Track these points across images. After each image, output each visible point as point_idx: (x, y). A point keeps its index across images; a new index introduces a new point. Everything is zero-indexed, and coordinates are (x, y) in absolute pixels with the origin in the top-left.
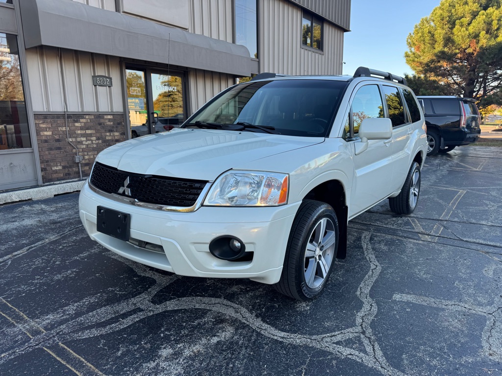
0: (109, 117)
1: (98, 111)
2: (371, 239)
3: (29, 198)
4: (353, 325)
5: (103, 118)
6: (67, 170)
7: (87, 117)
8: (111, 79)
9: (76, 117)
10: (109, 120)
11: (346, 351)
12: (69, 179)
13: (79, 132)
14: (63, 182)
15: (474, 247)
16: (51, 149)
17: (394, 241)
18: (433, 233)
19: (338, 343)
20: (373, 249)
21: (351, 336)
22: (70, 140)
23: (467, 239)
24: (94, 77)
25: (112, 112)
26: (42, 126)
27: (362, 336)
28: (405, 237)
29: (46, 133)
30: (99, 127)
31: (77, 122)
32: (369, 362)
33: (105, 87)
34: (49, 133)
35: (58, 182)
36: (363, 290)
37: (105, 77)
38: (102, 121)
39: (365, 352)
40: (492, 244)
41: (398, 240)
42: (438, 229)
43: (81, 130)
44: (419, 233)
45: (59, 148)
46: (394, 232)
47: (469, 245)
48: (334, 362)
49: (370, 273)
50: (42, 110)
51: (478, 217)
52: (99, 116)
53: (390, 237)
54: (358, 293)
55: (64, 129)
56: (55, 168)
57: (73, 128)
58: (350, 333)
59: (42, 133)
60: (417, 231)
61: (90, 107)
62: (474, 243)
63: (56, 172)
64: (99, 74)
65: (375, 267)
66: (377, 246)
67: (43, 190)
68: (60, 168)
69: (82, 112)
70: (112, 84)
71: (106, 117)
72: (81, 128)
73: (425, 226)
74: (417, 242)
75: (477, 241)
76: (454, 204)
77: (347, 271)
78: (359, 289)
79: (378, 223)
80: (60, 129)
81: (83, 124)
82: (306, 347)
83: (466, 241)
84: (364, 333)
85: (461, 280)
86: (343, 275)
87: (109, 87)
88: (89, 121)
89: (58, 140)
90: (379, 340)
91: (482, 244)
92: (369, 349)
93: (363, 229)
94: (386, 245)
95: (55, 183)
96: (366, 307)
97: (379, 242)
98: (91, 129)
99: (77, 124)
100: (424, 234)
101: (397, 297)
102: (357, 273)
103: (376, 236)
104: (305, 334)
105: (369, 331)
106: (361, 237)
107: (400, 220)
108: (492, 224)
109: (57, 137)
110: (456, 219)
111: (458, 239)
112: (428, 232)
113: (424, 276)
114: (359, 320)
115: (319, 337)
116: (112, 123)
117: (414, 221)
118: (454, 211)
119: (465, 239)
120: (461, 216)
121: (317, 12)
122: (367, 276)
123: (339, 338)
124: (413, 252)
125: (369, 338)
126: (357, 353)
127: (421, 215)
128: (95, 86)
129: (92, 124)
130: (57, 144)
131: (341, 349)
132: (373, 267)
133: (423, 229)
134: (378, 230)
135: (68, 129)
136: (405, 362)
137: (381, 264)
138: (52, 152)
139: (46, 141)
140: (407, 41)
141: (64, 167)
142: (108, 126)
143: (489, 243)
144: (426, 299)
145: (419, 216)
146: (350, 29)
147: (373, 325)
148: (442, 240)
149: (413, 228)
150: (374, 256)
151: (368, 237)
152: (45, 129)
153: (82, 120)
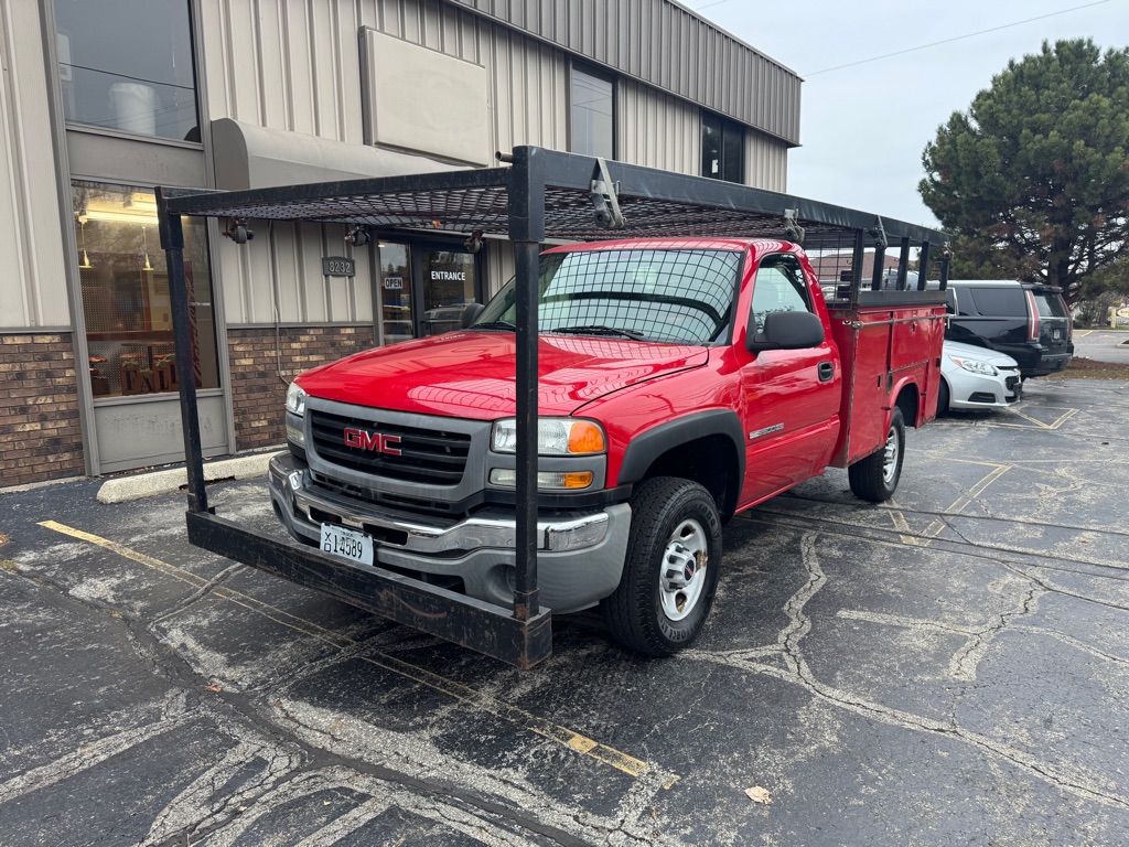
0: (349, 331)
1: (330, 321)
2: (818, 541)
3: (230, 475)
4: (774, 641)
5: (339, 334)
6: (275, 428)
7: (312, 332)
8: (353, 263)
9: (293, 332)
10: (349, 337)
11: (760, 668)
12: (278, 443)
13: (298, 359)
14: (268, 448)
15: (988, 554)
16: (250, 390)
17: (855, 544)
18: (925, 533)
19: (751, 660)
20: (818, 555)
21: (769, 653)
22: (283, 373)
23: (980, 543)
24: (325, 260)
25: (354, 321)
26: (238, 349)
27: (784, 654)
28: (875, 539)
29: (244, 362)
30: (331, 351)
31: (294, 341)
32: (791, 678)
33: (343, 279)
34: (249, 362)
35: (260, 449)
36: (793, 605)
37: (343, 259)
38: (336, 338)
39: (787, 669)
40: (1020, 549)
41: (862, 542)
42: (936, 527)
43: (301, 355)
44: (902, 533)
45: (264, 389)
46: (858, 532)
47: (981, 552)
48: (744, 677)
49: (808, 585)
50: (239, 321)
51: (1014, 510)
52: (332, 329)
53: (849, 538)
54: (786, 608)
55: (273, 353)
56: (256, 424)
57: (287, 352)
58: (768, 651)
59: (237, 362)
60: (898, 529)
61: (316, 315)
62: (991, 548)
63: (258, 431)
64: (334, 255)
65: (817, 578)
66: (825, 551)
67: (251, 462)
68: (264, 423)
69: (304, 322)
70: (354, 272)
71: (343, 331)
72: (302, 352)
73: (915, 522)
74: (895, 545)
75: (998, 545)
76: (978, 488)
77: (772, 582)
78: (787, 604)
79: (835, 519)
80: (266, 353)
81: (304, 345)
82: (707, 662)
83: (978, 546)
84: (788, 651)
85: (948, 595)
86: (765, 587)
87: (350, 277)
88: (315, 338)
89: (262, 375)
90: (807, 659)
91: (1003, 550)
92: (793, 666)
93: (805, 527)
94: (840, 549)
95: (256, 450)
96: (795, 623)
97: (831, 546)
98: (318, 354)
99: (294, 345)
100: (910, 535)
101: (843, 614)
102: (787, 585)
103: (826, 537)
104: (706, 649)
105: (796, 649)
106: (800, 538)
107: (873, 514)
108: (1034, 521)
109: (261, 368)
110: (974, 514)
111: (963, 541)
112: (916, 532)
113: (893, 590)
114: (781, 638)
115: (725, 653)
116: (353, 342)
117: (896, 516)
118: (974, 500)
119: (977, 543)
120: (983, 508)
121: (731, 115)
122: (802, 589)
123: (752, 655)
124: (883, 559)
125: (794, 656)
126: (775, 669)
127: (913, 506)
128: (326, 276)
129: (319, 345)
130: (261, 382)
131: (754, 665)
132: (812, 577)
133: (910, 527)
134: (832, 528)
135: (280, 353)
136: (839, 678)
137: (826, 574)
138: (253, 396)
139: (243, 376)
140: (924, 159)
141: (271, 423)
142: (346, 347)
143: (1016, 549)
144: (886, 616)
145: (909, 508)
146: (801, 143)
147: (801, 643)
148: (937, 544)
149: (893, 526)
150: (817, 565)
151: (813, 538)
152: (243, 355)
153: (302, 338)
